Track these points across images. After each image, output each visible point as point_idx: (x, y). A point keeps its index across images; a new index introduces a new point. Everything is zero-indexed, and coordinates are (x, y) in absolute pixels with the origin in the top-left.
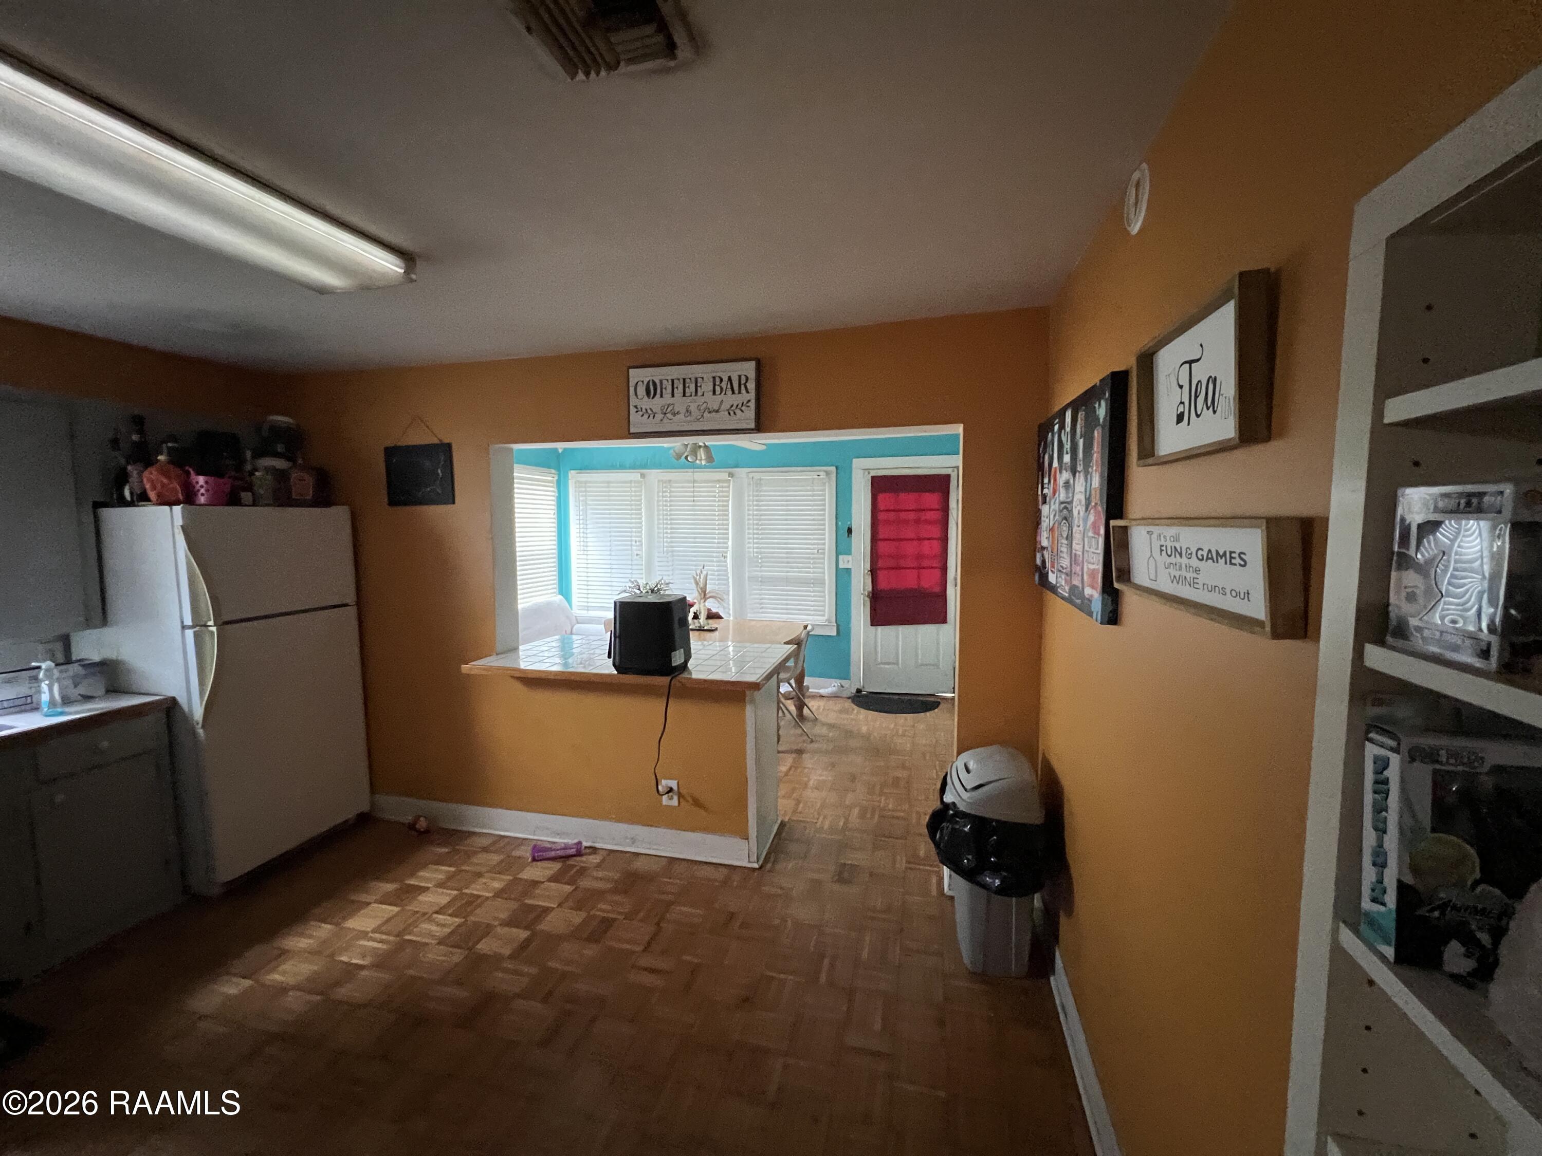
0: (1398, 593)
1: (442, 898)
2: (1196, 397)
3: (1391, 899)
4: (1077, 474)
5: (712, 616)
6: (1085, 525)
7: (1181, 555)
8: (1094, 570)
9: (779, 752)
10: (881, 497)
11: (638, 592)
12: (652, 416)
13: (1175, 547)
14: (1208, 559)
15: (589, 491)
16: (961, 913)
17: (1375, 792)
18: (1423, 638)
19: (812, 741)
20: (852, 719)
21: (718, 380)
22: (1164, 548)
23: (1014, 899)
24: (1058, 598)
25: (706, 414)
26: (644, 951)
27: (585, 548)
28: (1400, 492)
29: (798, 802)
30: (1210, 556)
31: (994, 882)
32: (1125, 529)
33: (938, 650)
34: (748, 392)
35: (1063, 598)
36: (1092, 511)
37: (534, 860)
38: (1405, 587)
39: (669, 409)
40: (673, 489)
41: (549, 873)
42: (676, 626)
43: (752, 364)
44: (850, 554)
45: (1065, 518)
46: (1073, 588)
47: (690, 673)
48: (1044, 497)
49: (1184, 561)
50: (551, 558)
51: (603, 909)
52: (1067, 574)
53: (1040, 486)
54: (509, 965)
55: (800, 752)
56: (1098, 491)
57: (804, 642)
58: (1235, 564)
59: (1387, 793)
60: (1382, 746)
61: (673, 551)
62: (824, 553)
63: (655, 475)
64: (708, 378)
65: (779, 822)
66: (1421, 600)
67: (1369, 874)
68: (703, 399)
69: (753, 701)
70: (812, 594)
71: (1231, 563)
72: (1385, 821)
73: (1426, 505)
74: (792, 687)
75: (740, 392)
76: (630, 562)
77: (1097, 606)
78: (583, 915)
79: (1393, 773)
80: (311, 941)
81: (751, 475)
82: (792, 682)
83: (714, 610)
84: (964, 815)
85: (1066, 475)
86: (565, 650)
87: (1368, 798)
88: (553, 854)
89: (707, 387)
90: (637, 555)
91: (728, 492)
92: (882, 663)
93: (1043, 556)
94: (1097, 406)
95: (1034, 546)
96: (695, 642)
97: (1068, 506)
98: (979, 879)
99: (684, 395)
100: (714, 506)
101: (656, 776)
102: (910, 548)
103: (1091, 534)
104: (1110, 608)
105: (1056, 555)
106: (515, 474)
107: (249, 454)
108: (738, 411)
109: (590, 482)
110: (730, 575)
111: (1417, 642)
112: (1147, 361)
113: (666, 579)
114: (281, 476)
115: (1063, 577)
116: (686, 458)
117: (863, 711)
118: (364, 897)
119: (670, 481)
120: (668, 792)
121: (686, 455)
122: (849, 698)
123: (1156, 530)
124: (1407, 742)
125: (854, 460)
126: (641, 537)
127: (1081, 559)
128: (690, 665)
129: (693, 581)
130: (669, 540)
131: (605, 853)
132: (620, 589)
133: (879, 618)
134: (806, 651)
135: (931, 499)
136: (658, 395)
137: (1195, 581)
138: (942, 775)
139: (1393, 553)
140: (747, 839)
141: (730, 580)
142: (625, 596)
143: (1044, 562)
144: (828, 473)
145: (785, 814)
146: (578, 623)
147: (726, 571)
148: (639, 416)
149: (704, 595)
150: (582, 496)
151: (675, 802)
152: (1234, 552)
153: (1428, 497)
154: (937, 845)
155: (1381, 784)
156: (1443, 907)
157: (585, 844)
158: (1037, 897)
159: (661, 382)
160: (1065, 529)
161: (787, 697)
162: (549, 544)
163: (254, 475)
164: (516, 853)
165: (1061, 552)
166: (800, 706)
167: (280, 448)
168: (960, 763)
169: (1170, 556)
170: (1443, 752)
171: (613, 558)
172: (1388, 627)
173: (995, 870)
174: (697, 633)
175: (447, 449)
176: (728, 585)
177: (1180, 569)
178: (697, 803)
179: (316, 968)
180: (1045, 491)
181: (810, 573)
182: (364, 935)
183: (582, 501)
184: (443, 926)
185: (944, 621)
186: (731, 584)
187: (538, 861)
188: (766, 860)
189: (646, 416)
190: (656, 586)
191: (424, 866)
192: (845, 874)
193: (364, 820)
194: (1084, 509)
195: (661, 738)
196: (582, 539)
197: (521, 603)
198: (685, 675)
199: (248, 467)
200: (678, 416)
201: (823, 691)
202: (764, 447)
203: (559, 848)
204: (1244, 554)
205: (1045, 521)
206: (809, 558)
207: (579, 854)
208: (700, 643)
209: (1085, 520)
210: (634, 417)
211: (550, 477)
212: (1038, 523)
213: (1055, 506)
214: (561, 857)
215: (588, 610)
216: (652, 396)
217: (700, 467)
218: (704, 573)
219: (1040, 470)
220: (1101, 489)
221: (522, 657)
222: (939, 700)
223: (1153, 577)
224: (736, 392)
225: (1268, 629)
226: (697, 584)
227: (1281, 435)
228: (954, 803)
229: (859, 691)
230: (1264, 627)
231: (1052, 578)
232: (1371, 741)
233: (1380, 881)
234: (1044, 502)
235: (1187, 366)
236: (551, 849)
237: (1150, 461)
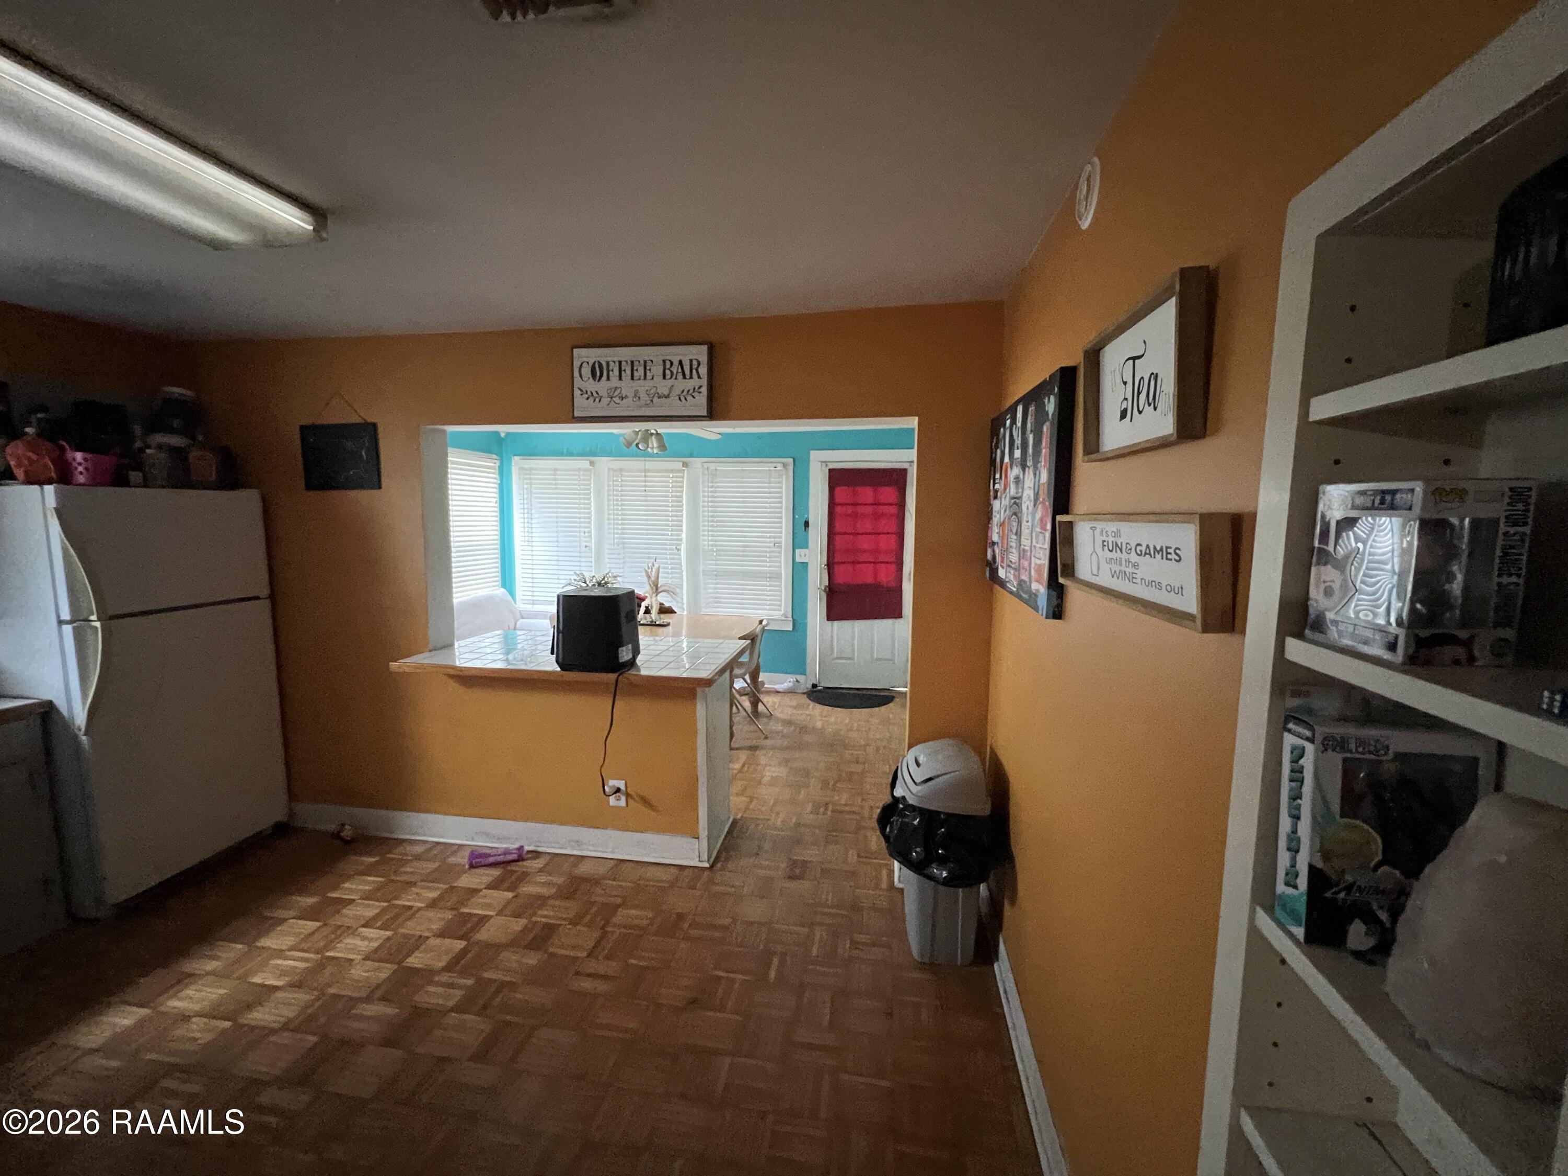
0: (1317, 586)
1: (370, 910)
2: (1139, 393)
3: (1303, 882)
4: (1027, 469)
5: (664, 610)
6: (1033, 520)
7: (1121, 550)
8: (1040, 565)
9: (731, 749)
10: (839, 491)
11: (584, 585)
12: (597, 400)
13: (1116, 543)
14: (1146, 553)
15: (535, 479)
16: (911, 906)
17: (1291, 780)
18: (1338, 631)
19: (766, 738)
20: (808, 715)
21: (668, 365)
22: (1105, 543)
23: (961, 890)
24: (1006, 593)
25: (656, 400)
26: (588, 956)
27: (530, 539)
28: (1321, 488)
29: (752, 799)
30: (1148, 552)
31: (941, 874)
32: (1070, 524)
33: (893, 645)
34: (699, 377)
35: (1011, 593)
36: (1040, 507)
37: (472, 866)
38: (1324, 582)
39: (616, 393)
40: (623, 479)
41: (486, 880)
42: (623, 620)
43: (704, 348)
44: (807, 547)
45: (1015, 514)
46: (1021, 583)
47: (639, 670)
48: (996, 492)
49: (1124, 556)
50: (493, 549)
51: (544, 915)
52: (1015, 569)
53: (992, 481)
54: (445, 978)
55: (753, 748)
56: (1046, 485)
57: (760, 636)
58: (1171, 560)
59: (1302, 781)
60: (1299, 736)
61: (624, 543)
62: (780, 547)
63: (604, 463)
64: (658, 360)
65: (731, 820)
66: (1337, 593)
67: (1284, 858)
68: (651, 383)
69: (705, 697)
70: (768, 588)
71: (1167, 559)
72: (1298, 808)
73: (1344, 501)
74: (747, 683)
75: (691, 377)
76: (578, 554)
77: (1042, 601)
78: (523, 922)
79: (1308, 762)
80: (219, 963)
81: (706, 465)
82: (747, 677)
83: (667, 605)
84: (913, 808)
85: (1015, 471)
86: (509, 646)
87: (1286, 787)
88: (491, 860)
89: (657, 370)
90: (586, 546)
91: (682, 482)
92: (838, 658)
93: (994, 551)
94: (1046, 401)
95: (984, 541)
96: (644, 638)
97: (1018, 501)
98: (928, 871)
99: (632, 378)
100: (668, 496)
101: (602, 776)
102: (865, 543)
103: (1038, 530)
104: (1055, 602)
105: (1006, 551)
106: (449, 459)
107: (138, 430)
108: (689, 398)
109: (536, 469)
110: (684, 568)
111: (1333, 633)
112: (1093, 357)
113: (615, 572)
114: (179, 454)
115: (1012, 572)
116: (637, 445)
117: (818, 706)
118: (280, 913)
119: (621, 470)
120: (615, 793)
121: (637, 441)
122: (804, 693)
123: (1100, 525)
124: (1321, 731)
125: (812, 452)
126: (590, 527)
127: (1029, 554)
128: (639, 660)
129: (644, 574)
130: (620, 532)
131: (548, 857)
132: (564, 582)
133: (833, 614)
134: (762, 646)
135: (888, 493)
136: (605, 377)
137: (1134, 575)
138: (894, 768)
139: (1314, 548)
140: (698, 838)
141: (684, 573)
142: (569, 590)
143: (994, 557)
144: (785, 465)
145: (736, 814)
146: (522, 618)
147: (680, 564)
148: (584, 399)
149: (656, 589)
150: (527, 484)
151: (623, 803)
152: (1170, 548)
153: (1347, 494)
154: (887, 838)
155: (1297, 774)
156: (1349, 888)
157: (527, 848)
158: (983, 887)
159: (608, 363)
160: (1015, 524)
161: (742, 693)
162: (490, 532)
163: (145, 452)
164: (452, 860)
165: (1011, 547)
166: (755, 702)
167: (176, 423)
168: (910, 757)
169: (1111, 551)
170: (1352, 741)
171: (560, 549)
172: (1306, 620)
173: (942, 862)
174: (648, 628)
175: (370, 431)
176: (681, 578)
177: (1121, 565)
178: (645, 801)
179: (222, 991)
180: (997, 486)
181: (766, 566)
182: (280, 953)
183: (527, 489)
184: (371, 940)
185: (900, 616)
186: (685, 578)
187: (475, 867)
188: (717, 859)
189: (591, 399)
190: (604, 579)
191: (349, 878)
192: (797, 871)
193: (282, 830)
194: (1032, 504)
195: (607, 737)
196: (526, 530)
197: (457, 598)
198: (633, 672)
199: (138, 444)
200: (624, 401)
201: (779, 687)
202: (720, 436)
203: (499, 853)
204: (1179, 549)
205: (995, 516)
206: (766, 552)
207: (520, 859)
208: (652, 638)
209: (1034, 514)
210: (579, 400)
211: (491, 463)
212: (989, 518)
213: (1006, 502)
214: (504, 863)
215: (533, 604)
216: (598, 378)
217: (652, 455)
218: (656, 566)
219: (992, 466)
220: (1049, 484)
221: (457, 654)
222: (894, 695)
223: (1095, 572)
224: (688, 377)
225: (1199, 622)
226: (649, 577)
227: (1216, 431)
228: (904, 798)
229: (814, 686)
230: (1194, 621)
231: (1002, 573)
232: (1289, 731)
233: (1293, 865)
234: (996, 498)
235: (1131, 361)
236: (490, 855)
237: (1093, 456)
